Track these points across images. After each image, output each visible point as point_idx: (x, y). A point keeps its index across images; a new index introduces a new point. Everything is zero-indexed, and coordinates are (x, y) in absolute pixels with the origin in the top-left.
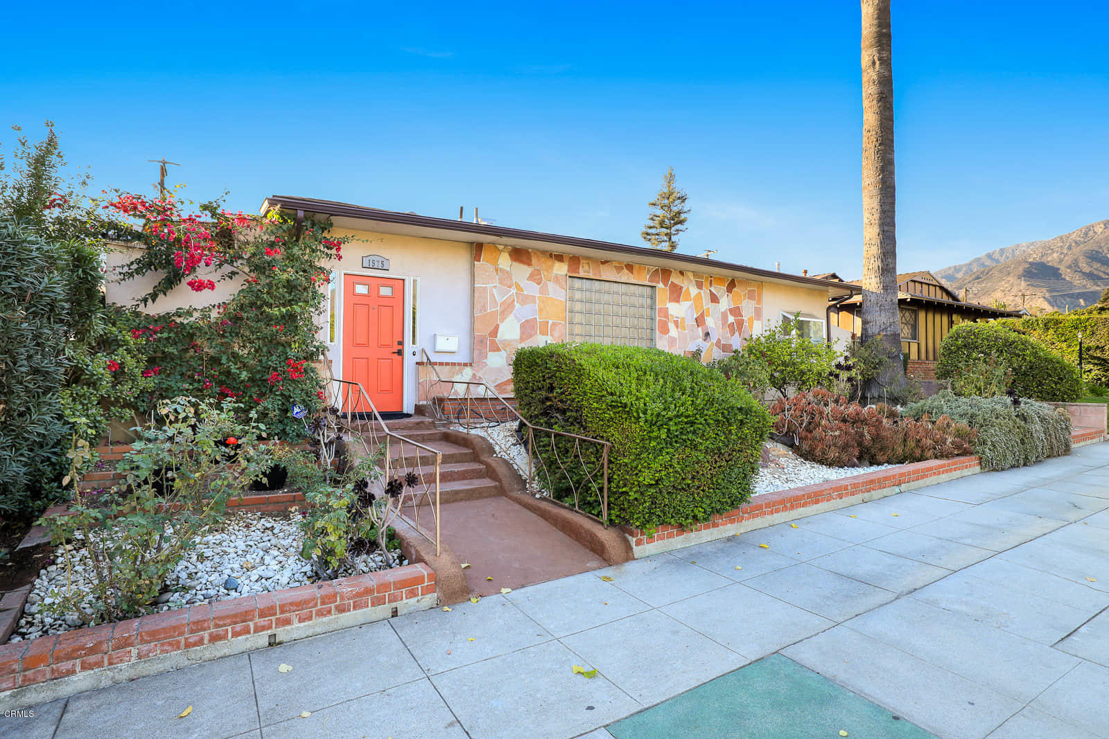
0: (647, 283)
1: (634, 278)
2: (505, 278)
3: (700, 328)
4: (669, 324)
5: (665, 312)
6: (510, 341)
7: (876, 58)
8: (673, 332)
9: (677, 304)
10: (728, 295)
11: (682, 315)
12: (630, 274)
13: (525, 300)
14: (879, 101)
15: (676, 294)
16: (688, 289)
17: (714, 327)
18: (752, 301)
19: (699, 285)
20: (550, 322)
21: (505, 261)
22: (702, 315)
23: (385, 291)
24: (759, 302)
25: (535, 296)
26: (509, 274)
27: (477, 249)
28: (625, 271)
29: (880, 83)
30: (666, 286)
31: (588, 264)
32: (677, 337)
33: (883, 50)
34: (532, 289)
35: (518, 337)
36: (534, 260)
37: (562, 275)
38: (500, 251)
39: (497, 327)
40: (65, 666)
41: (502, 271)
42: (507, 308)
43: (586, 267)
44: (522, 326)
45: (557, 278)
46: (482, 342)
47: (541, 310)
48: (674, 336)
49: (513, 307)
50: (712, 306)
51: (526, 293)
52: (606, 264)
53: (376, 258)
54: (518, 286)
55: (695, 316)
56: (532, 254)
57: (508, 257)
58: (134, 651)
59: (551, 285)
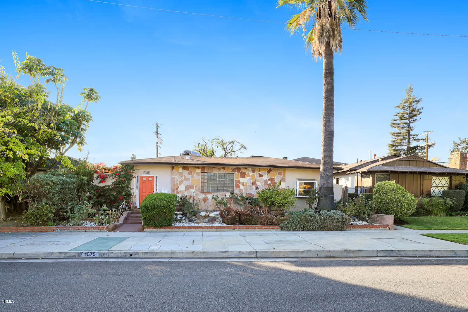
0: (231, 173)
1: (225, 171)
2: (181, 174)
3: (254, 186)
4: (240, 185)
5: (239, 181)
6: (182, 191)
7: (325, 82)
8: (241, 187)
9: (244, 179)
10: (267, 174)
11: (246, 182)
12: (224, 170)
13: (187, 180)
14: (325, 99)
15: (243, 175)
16: (248, 173)
17: (261, 185)
18: (280, 176)
19: (254, 172)
20: (195, 186)
21: (181, 170)
22: (255, 181)
23: (150, 179)
24: (284, 175)
25: (190, 179)
26: (182, 173)
27: (173, 168)
28: (222, 169)
29: (326, 92)
30: (238, 173)
31: (208, 168)
32: (243, 189)
33: (327, 79)
34: (189, 177)
35: (185, 189)
36: (190, 169)
37: (199, 172)
38: (179, 167)
39: (178, 187)
40: (65, 229)
41: (180, 172)
42: (181, 182)
43: (207, 169)
44: (186, 187)
45: (197, 174)
46: (174, 191)
47: (192, 182)
48: (242, 188)
49: (183, 182)
50: (260, 179)
51: (187, 178)
52: (215, 168)
53: (147, 172)
54: (184, 176)
55: (252, 182)
56: (189, 167)
57: (182, 169)
58: (71, 229)
59: (195, 175)
